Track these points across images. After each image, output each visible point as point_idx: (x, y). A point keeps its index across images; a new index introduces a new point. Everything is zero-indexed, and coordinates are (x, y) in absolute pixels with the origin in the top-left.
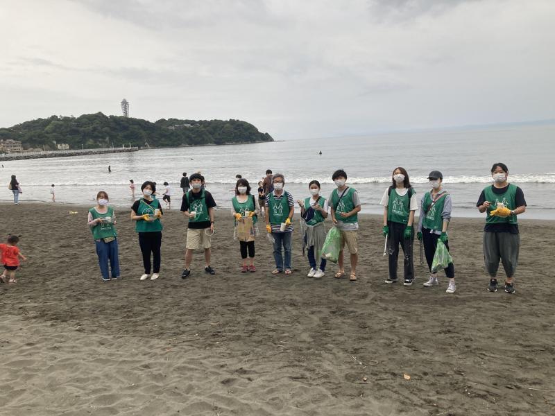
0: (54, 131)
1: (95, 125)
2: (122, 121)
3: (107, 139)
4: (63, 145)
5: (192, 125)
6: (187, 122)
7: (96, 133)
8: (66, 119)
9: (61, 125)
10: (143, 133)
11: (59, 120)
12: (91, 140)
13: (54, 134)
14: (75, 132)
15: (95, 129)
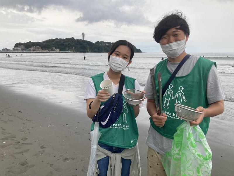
0: (55, 44)
1: (70, 42)
2: (81, 41)
3: (74, 48)
4: (57, 49)
5: (109, 44)
6: (107, 43)
7: (69, 45)
8: (61, 39)
9: (58, 42)
10: (88, 47)
11: (58, 40)
12: (67, 48)
13: (55, 45)
14: (62, 44)
15: (69, 44)
